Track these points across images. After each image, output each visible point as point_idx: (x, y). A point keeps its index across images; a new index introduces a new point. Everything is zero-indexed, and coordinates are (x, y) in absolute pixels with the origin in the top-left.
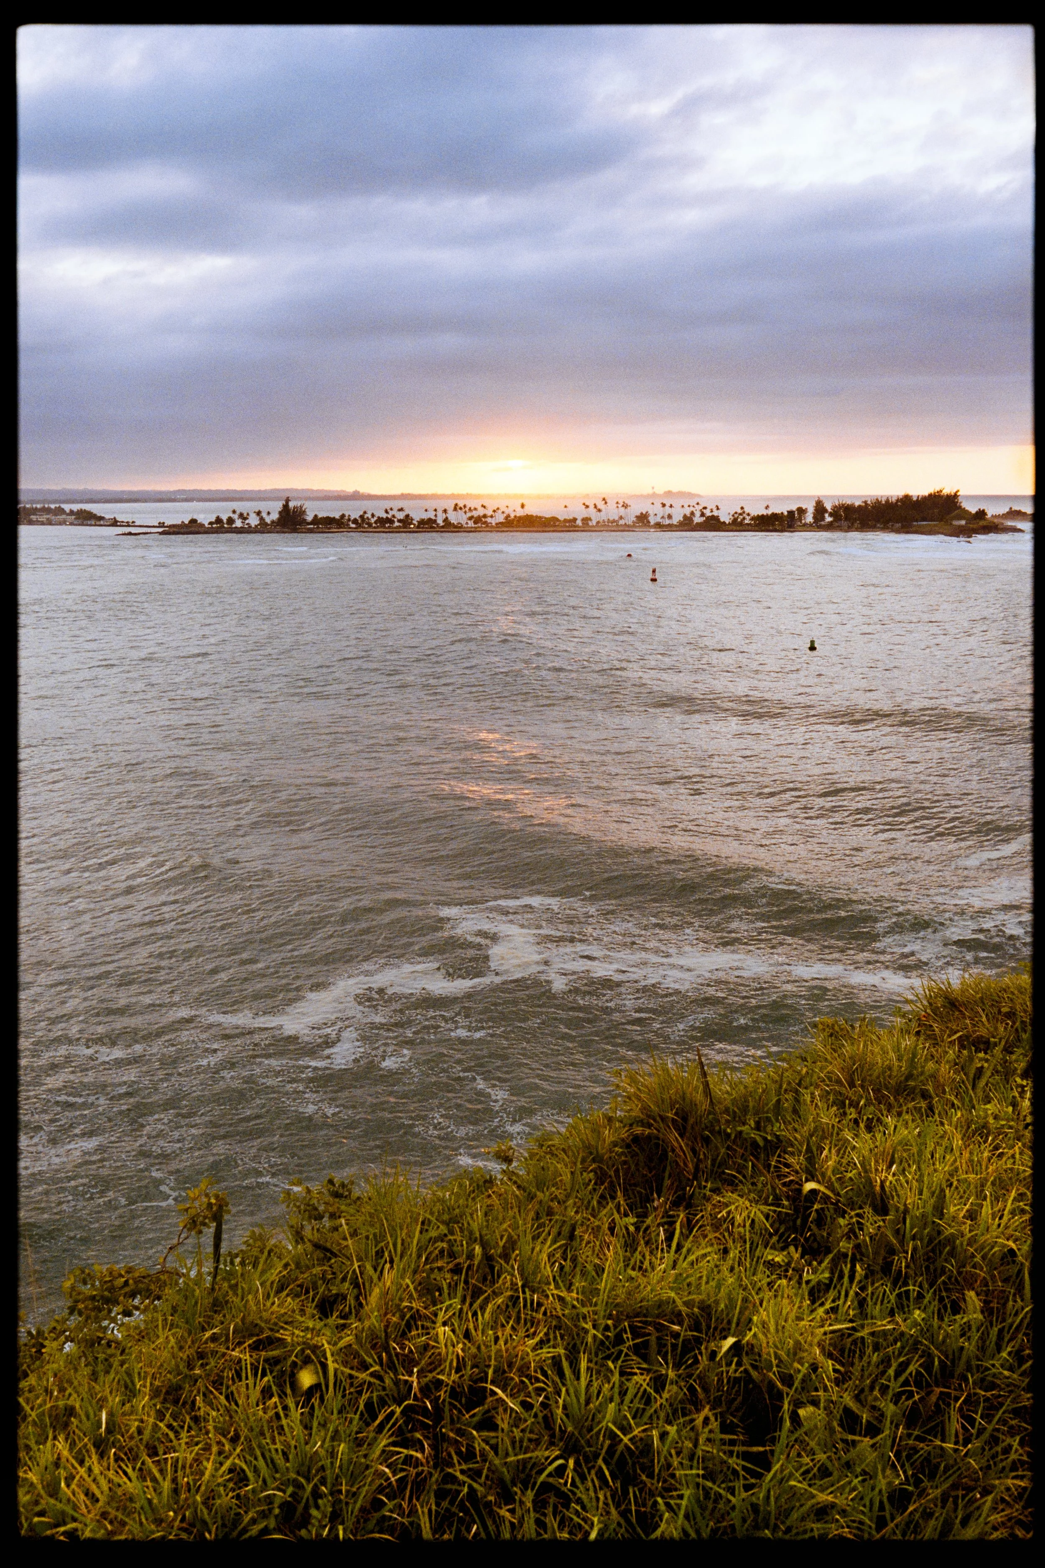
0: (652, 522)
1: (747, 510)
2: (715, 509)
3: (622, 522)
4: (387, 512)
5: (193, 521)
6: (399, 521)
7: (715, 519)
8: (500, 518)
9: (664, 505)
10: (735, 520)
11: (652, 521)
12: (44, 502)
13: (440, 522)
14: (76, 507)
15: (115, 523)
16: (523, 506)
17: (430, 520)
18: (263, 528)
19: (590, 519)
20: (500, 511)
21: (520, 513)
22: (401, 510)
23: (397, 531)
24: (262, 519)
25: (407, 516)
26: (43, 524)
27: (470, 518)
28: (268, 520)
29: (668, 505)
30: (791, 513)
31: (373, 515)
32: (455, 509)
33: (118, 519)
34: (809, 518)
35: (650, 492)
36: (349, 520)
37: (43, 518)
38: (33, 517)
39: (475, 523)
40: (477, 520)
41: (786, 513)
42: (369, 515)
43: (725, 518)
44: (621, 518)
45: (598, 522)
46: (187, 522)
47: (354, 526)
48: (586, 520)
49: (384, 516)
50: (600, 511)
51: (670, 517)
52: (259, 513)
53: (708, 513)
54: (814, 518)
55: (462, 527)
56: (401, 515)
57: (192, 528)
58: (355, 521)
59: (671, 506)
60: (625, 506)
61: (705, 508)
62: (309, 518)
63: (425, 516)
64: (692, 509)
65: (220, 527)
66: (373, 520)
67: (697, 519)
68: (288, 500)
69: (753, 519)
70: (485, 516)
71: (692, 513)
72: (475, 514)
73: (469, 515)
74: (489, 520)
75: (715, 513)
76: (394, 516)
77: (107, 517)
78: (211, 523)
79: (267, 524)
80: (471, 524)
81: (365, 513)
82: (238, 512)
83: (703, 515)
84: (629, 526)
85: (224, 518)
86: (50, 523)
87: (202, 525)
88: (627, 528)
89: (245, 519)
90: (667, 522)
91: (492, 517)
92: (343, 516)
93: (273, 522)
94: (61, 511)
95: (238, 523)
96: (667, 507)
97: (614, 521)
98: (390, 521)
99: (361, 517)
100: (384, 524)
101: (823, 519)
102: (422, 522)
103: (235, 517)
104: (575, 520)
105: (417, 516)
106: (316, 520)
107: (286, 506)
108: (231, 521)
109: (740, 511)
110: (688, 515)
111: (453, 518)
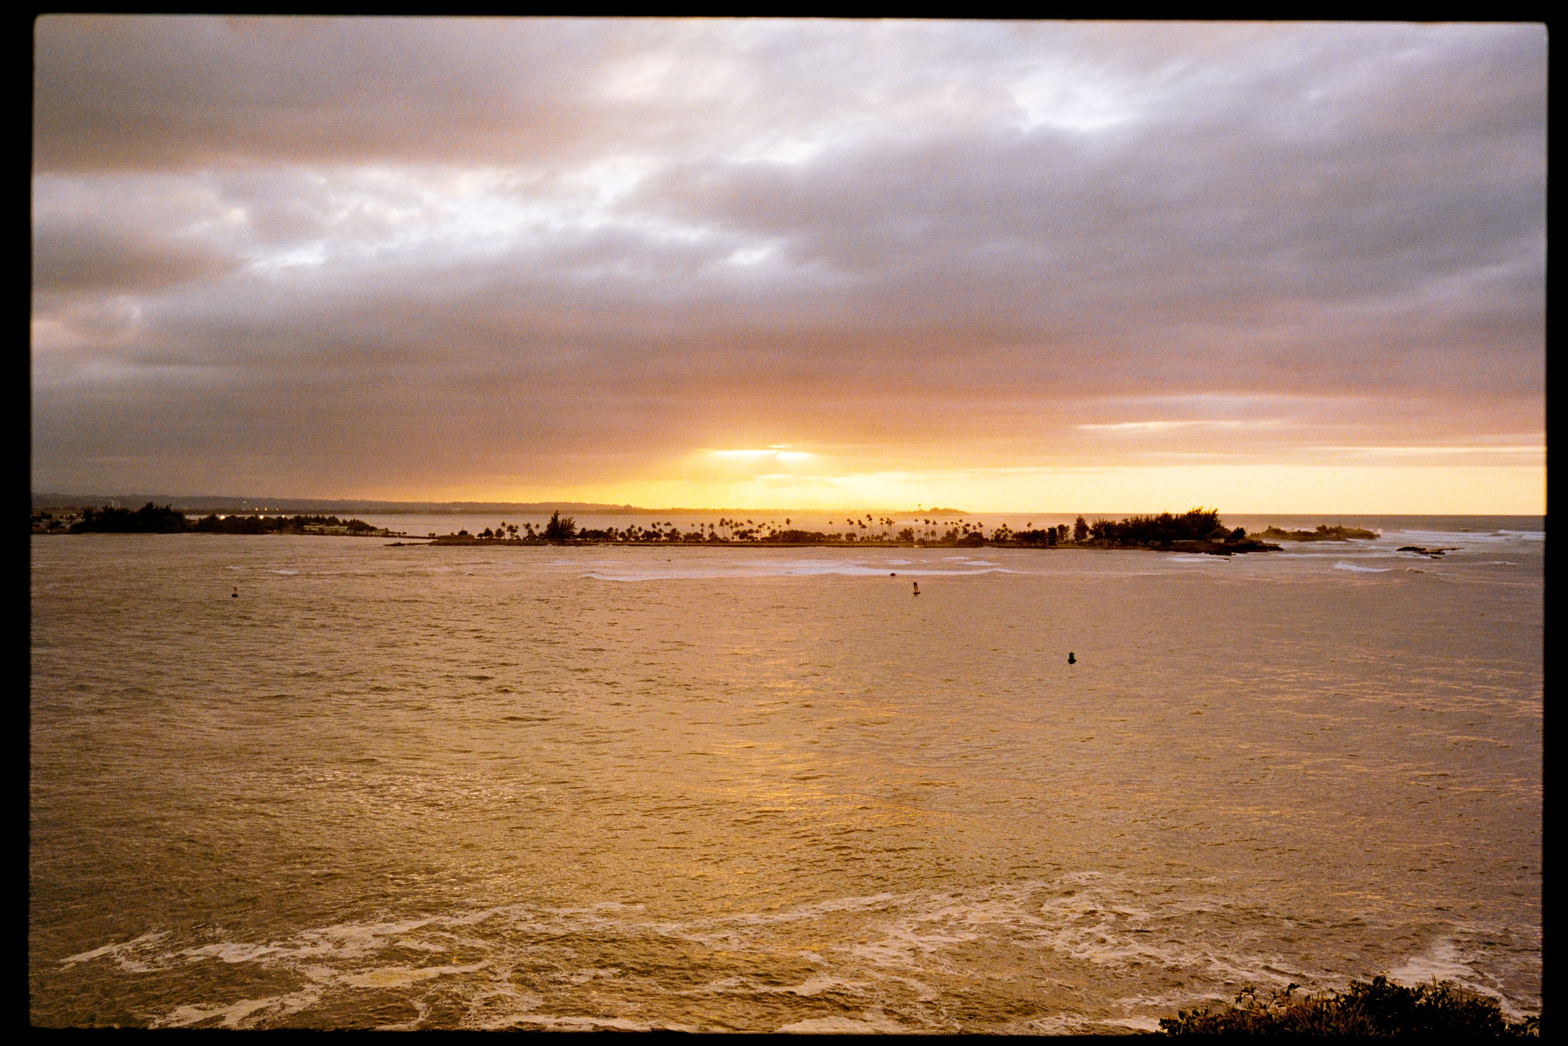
0: (916, 539)
1: (1009, 527)
2: (977, 527)
3: (886, 538)
4: (654, 526)
5: (463, 533)
6: (666, 535)
7: (979, 535)
8: (766, 533)
9: (927, 522)
10: (997, 536)
11: (916, 537)
12: (318, 512)
13: (707, 536)
14: (348, 518)
15: (386, 534)
16: (788, 522)
17: (697, 534)
18: (532, 540)
19: (855, 535)
20: (765, 527)
21: (785, 528)
22: (668, 524)
23: (663, 544)
24: (531, 532)
25: (674, 530)
26: (315, 533)
27: (736, 533)
28: (537, 532)
29: (932, 521)
30: (1052, 530)
31: (640, 529)
32: (721, 524)
33: (390, 530)
34: (1071, 535)
35: (917, 509)
36: (617, 533)
37: (316, 528)
38: (307, 527)
39: (741, 537)
40: (743, 535)
41: (1047, 531)
42: (636, 529)
43: (988, 534)
44: (885, 534)
45: (862, 539)
46: (456, 534)
47: (621, 539)
48: (851, 536)
49: (651, 530)
50: (864, 527)
51: (933, 533)
52: (528, 526)
53: (971, 530)
54: (1076, 535)
55: (728, 541)
56: (668, 530)
57: (462, 539)
58: (622, 535)
59: (935, 523)
60: (889, 522)
61: (968, 525)
62: (577, 531)
63: (692, 531)
64: (955, 526)
65: (489, 538)
66: (640, 534)
67: (961, 536)
68: (556, 514)
69: (1014, 536)
70: (751, 531)
71: (956, 530)
72: (741, 529)
73: (735, 530)
74: (755, 535)
75: (978, 530)
76: (660, 530)
77: (379, 527)
78: (480, 535)
79: (535, 537)
80: (737, 539)
81: (632, 527)
82: (507, 525)
83: (965, 531)
84: (893, 542)
85: (494, 531)
86: (322, 533)
87: (472, 537)
88: (891, 544)
89: (515, 531)
90: (931, 538)
91: (757, 532)
92: (610, 529)
93: (541, 534)
94: (334, 521)
95: (507, 536)
96: (931, 524)
97: (878, 537)
98: (657, 535)
99: (629, 531)
100: (651, 538)
101: (1085, 536)
102: (688, 536)
103: (504, 529)
104: (839, 535)
105: (684, 530)
106: (584, 534)
107: (555, 520)
108: (500, 533)
109: (1002, 528)
110: (951, 531)
111: (720, 533)
